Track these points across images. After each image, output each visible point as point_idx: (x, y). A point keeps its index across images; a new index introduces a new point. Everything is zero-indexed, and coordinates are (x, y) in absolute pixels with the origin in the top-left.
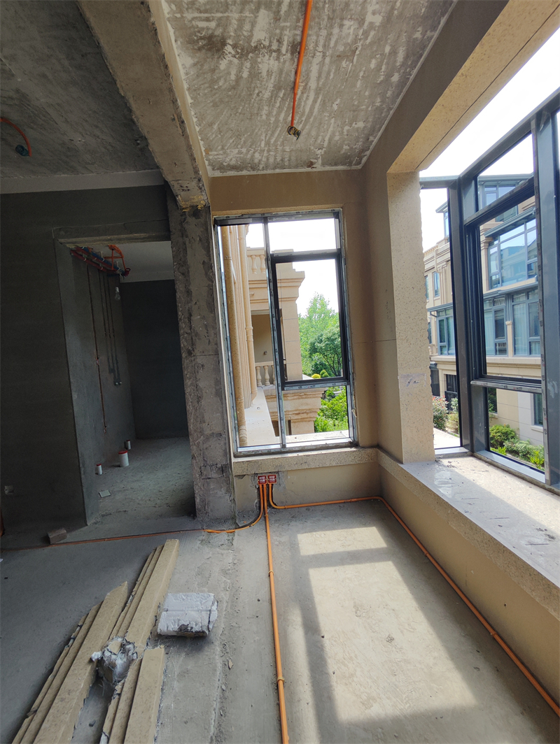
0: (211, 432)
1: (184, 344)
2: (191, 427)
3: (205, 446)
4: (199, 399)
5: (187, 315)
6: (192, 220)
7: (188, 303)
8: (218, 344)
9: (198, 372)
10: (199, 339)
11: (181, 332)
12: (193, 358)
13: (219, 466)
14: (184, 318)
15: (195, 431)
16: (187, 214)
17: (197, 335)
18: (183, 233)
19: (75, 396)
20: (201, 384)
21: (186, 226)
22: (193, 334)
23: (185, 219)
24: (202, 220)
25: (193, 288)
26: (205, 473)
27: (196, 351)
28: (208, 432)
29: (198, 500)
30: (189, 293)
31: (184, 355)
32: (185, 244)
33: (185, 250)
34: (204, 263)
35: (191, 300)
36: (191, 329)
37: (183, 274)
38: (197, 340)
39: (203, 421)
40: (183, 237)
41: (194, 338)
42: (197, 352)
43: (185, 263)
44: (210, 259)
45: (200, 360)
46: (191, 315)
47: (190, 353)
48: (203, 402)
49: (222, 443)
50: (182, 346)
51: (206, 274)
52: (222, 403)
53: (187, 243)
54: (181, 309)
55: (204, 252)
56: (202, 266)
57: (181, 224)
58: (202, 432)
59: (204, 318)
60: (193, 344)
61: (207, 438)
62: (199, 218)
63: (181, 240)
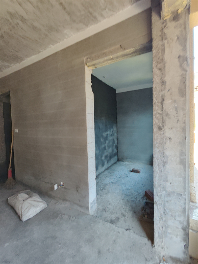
1: (156, 121)
3: (166, 199)
4: (165, 163)
5: (160, 100)
6: (171, 25)
7: (162, 90)
9: (165, 143)
10: (169, 118)
12: (162, 133)
14: (158, 102)
15: (159, 186)
16: (168, 21)
17: (167, 115)
18: (163, 37)
20: (167, 153)
21: (165, 30)
22: (164, 114)
23: (165, 26)
24: (181, 21)
25: (167, 79)
27: (165, 127)
28: (169, 189)
30: (163, 83)
31: (155, 130)
32: (163, 45)
33: (163, 50)
34: (179, 57)
35: (165, 88)
36: (162, 110)
37: (160, 69)
38: (167, 119)
39: (166, 180)
40: (162, 40)
41: (164, 117)
43: (162, 60)
45: (168, 133)
46: (163, 100)
47: (160, 128)
48: (168, 166)
49: (182, 202)
50: (154, 123)
51: (181, 66)
53: (166, 45)
54: (155, 96)
55: (181, 48)
56: (177, 60)
57: (162, 31)
58: (164, 188)
60: (163, 122)
61: (169, 195)
62: (178, 20)
63: (160, 43)
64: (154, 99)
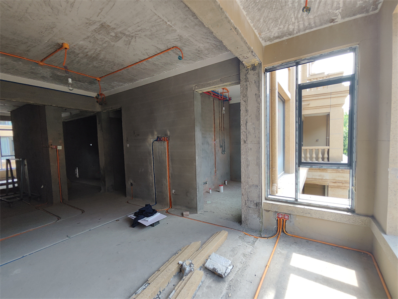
0: (252, 184)
1: (242, 137)
2: (242, 179)
3: (249, 190)
4: (248, 165)
5: (245, 122)
6: (251, 72)
7: (246, 116)
8: (260, 138)
9: (248, 152)
10: (250, 135)
11: (241, 131)
12: (246, 145)
13: (255, 202)
14: (244, 124)
15: (244, 182)
16: (249, 69)
17: (249, 133)
18: (247, 80)
19: (197, 158)
20: (249, 158)
21: (248, 76)
22: (247, 132)
23: (248, 73)
24: (257, 71)
25: (249, 108)
26: (247, 204)
28: (251, 183)
29: (243, 217)
30: (247, 111)
31: (242, 143)
33: (247, 89)
34: (256, 94)
35: (248, 115)
36: (246, 129)
37: (245, 101)
39: (249, 178)
40: (246, 82)
41: (247, 134)
42: (248, 142)
43: (246, 95)
44: (259, 92)
45: (250, 146)
46: (247, 122)
47: (245, 142)
48: (249, 168)
49: (258, 191)
51: (257, 100)
52: (260, 170)
53: (248, 85)
54: (242, 119)
55: (257, 89)
56: (255, 96)
57: (246, 75)
58: (247, 183)
59: (253, 124)
60: (247, 137)
61: (250, 187)
62: (255, 70)
63: (245, 84)
64: (241, 122)
